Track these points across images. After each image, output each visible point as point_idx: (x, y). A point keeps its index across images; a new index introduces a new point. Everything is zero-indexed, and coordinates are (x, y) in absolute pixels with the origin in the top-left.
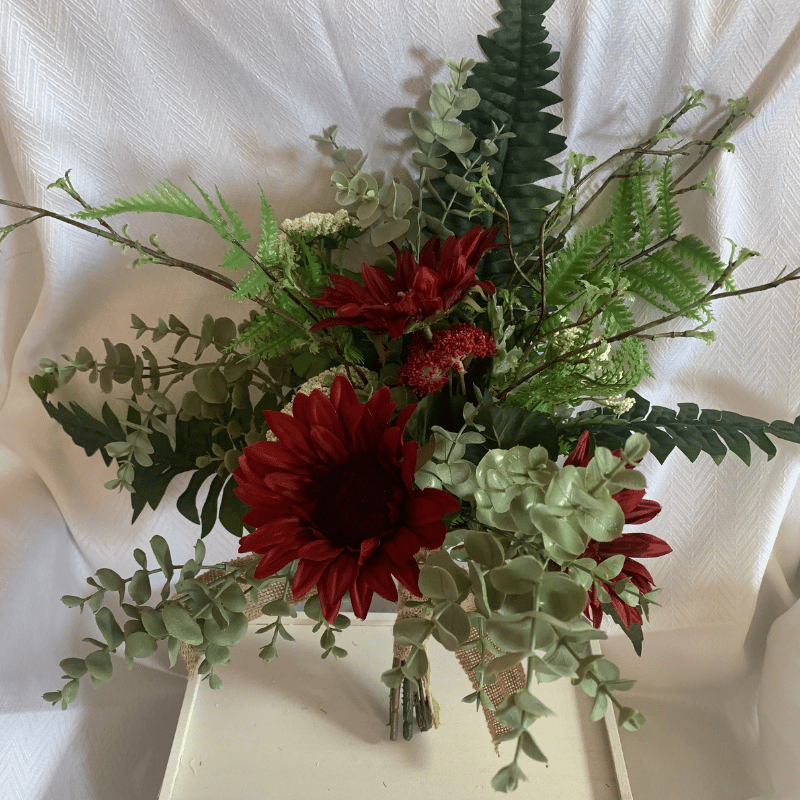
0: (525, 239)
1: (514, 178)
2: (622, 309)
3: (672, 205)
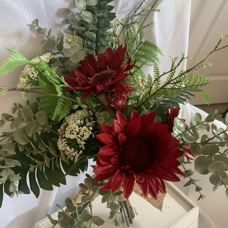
3: (142, 32)
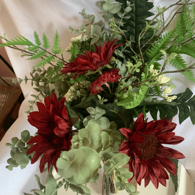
0: (146, 37)
1: (139, 18)
2: (182, 60)
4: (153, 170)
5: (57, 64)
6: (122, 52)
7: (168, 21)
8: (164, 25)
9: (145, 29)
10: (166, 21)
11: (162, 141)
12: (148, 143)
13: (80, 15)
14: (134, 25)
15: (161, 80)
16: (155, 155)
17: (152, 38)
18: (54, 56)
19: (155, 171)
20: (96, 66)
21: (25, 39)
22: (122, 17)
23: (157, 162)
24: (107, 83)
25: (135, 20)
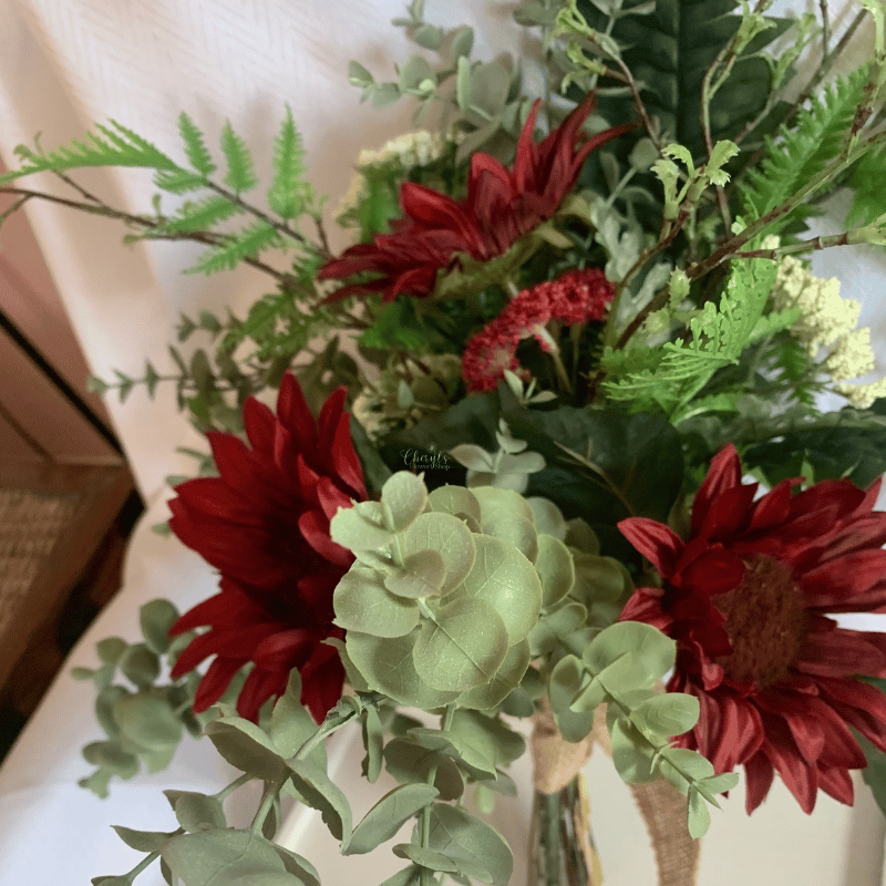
4: (788, 727)
5: (296, 267)
6: (612, 199)
7: (847, 23)
8: (825, 42)
9: (737, 41)
10: (840, 19)
11: (826, 601)
12: (758, 609)
13: (400, 32)
14: (675, 56)
15: (821, 299)
16: (793, 670)
17: (766, 112)
18: (277, 226)
19: (800, 732)
20: (490, 241)
21: (137, 139)
22: (611, 10)
23: (806, 695)
24: (548, 328)
25: (676, 25)
